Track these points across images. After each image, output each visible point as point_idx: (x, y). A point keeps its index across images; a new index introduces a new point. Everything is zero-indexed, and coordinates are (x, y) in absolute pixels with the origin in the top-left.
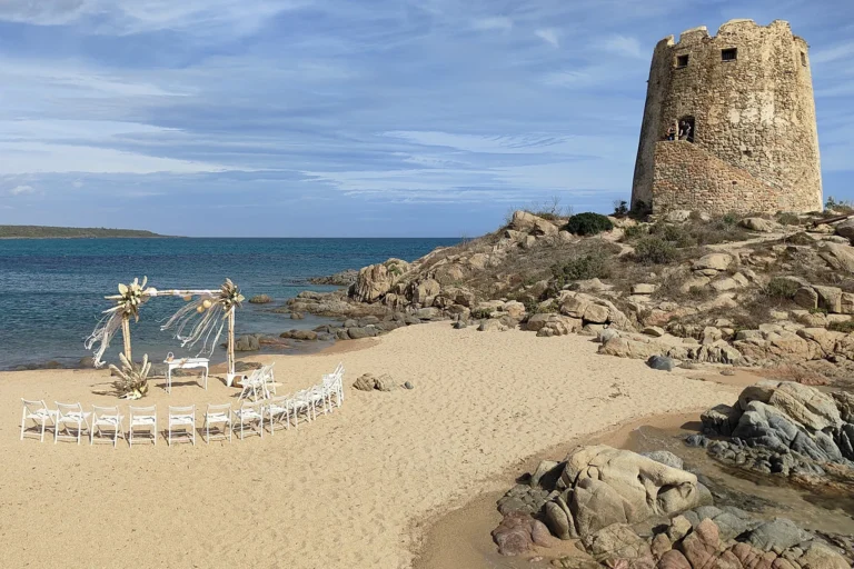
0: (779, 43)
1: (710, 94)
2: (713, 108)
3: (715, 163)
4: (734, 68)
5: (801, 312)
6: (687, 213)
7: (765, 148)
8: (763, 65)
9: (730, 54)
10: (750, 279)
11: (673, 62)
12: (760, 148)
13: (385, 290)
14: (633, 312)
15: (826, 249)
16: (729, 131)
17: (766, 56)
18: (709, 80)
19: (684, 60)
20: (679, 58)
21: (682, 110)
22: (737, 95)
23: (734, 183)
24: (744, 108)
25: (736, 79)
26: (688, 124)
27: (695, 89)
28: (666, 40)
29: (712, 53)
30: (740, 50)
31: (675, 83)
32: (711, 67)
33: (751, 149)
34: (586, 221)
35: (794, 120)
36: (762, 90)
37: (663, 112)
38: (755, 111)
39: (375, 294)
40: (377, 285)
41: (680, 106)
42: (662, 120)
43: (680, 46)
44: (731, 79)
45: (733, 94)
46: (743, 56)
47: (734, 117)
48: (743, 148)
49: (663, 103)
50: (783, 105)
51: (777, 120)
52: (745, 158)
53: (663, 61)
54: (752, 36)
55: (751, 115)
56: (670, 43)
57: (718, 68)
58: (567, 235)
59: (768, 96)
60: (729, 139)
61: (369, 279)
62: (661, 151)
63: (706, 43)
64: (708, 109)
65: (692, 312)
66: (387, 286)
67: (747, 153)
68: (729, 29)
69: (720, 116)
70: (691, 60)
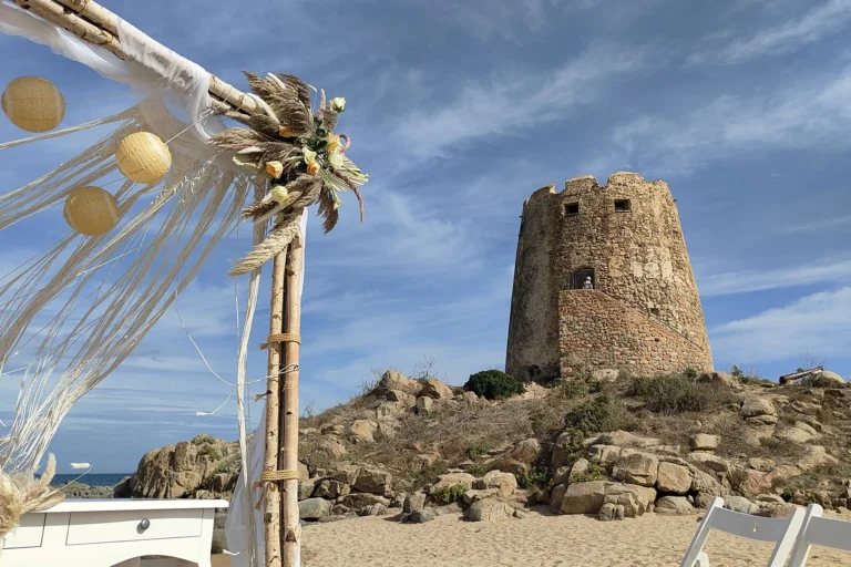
0: (664, 201)
1: (609, 244)
2: (613, 259)
3: (634, 316)
4: (630, 220)
7: (671, 307)
8: (655, 220)
9: (622, 205)
11: (559, 211)
12: (665, 306)
13: (194, 484)
14: (724, 474)
16: (633, 286)
17: (657, 211)
18: (605, 230)
19: (573, 209)
20: (567, 206)
21: (577, 261)
22: (637, 247)
23: (657, 340)
24: (645, 262)
25: (634, 231)
27: (590, 238)
28: (548, 188)
29: (605, 201)
30: (634, 202)
31: (566, 232)
32: (606, 216)
33: (658, 306)
35: (688, 281)
36: (659, 245)
37: (552, 263)
38: (655, 267)
41: (573, 255)
42: (552, 272)
43: (568, 193)
44: (628, 231)
45: (632, 246)
46: (637, 208)
47: (637, 271)
48: (651, 305)
49: (551, 253)
50: (679, 265)
51: (677, 279)
52: (653, 316)
54: (642, 189)
55: (653, 268)
56: (552, 191)
57: (614, 218)
58: (472, 396)
59: (667, 254)
60: (634, 295)
61: (164, 467)
62: (566, 301)
63: (597, 192)
64: (608, 260)
67: (655, 311)
68: (619, 180)
69: (621, 269)
70: (582, 209)
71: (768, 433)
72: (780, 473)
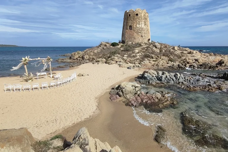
0: (144, 13)
1: (134, 22)
3: (135, 34)
4: (138, 17)
5: (149, 59)
6: (131, 43)
7: (143, 32)
8: (142, 17)
9: (137, 15)
10: (142, 54)
11: (128, 15)
13: (77, 57)
14: (124, 60)
15: (152, 49)
16: (137, 28)
17: (143, 15)
18: (134, 19)
19: (130, 15)
21: (130, 24)
23: (138, 37)
24: (139, 24)
26: (131, 27)
27: (132, 20)
28: (127, 11)
29: (134, 14)
30: (139, 14)
31: (128, 19)
32: (134, 17)
34: (114, 44)
35: (147, 27)
36: (142, 21)
37: (126, 24)
38: (141, 25)
39: (75, 58)
40: (76, 56)
42: (126, 26)
43: (129, 12)
44: (137, 19)
45: (138, 22)
46: (139, 15)
47: (138, 26)
48: (139, 31)
49: (126, 23)
50: (145, 24)
51: (144, 27)
52: (140, 33)
53: (126, 15)
54: (141, 12)
55: (140, 26)
56: (127, 12)
58: (111, 46)
59: (143, 23)
60: (137, 30)
61: (74, 55)
62: (126, 31)
63: (133, 12)
64: (134, 24)
65: (133, 59)
66: (78, 57)
67: (140, 32)
68: (137, 10)
69: (136, 26)
70: (131, 15)
71: (134, 55)
72: (131, 60)
